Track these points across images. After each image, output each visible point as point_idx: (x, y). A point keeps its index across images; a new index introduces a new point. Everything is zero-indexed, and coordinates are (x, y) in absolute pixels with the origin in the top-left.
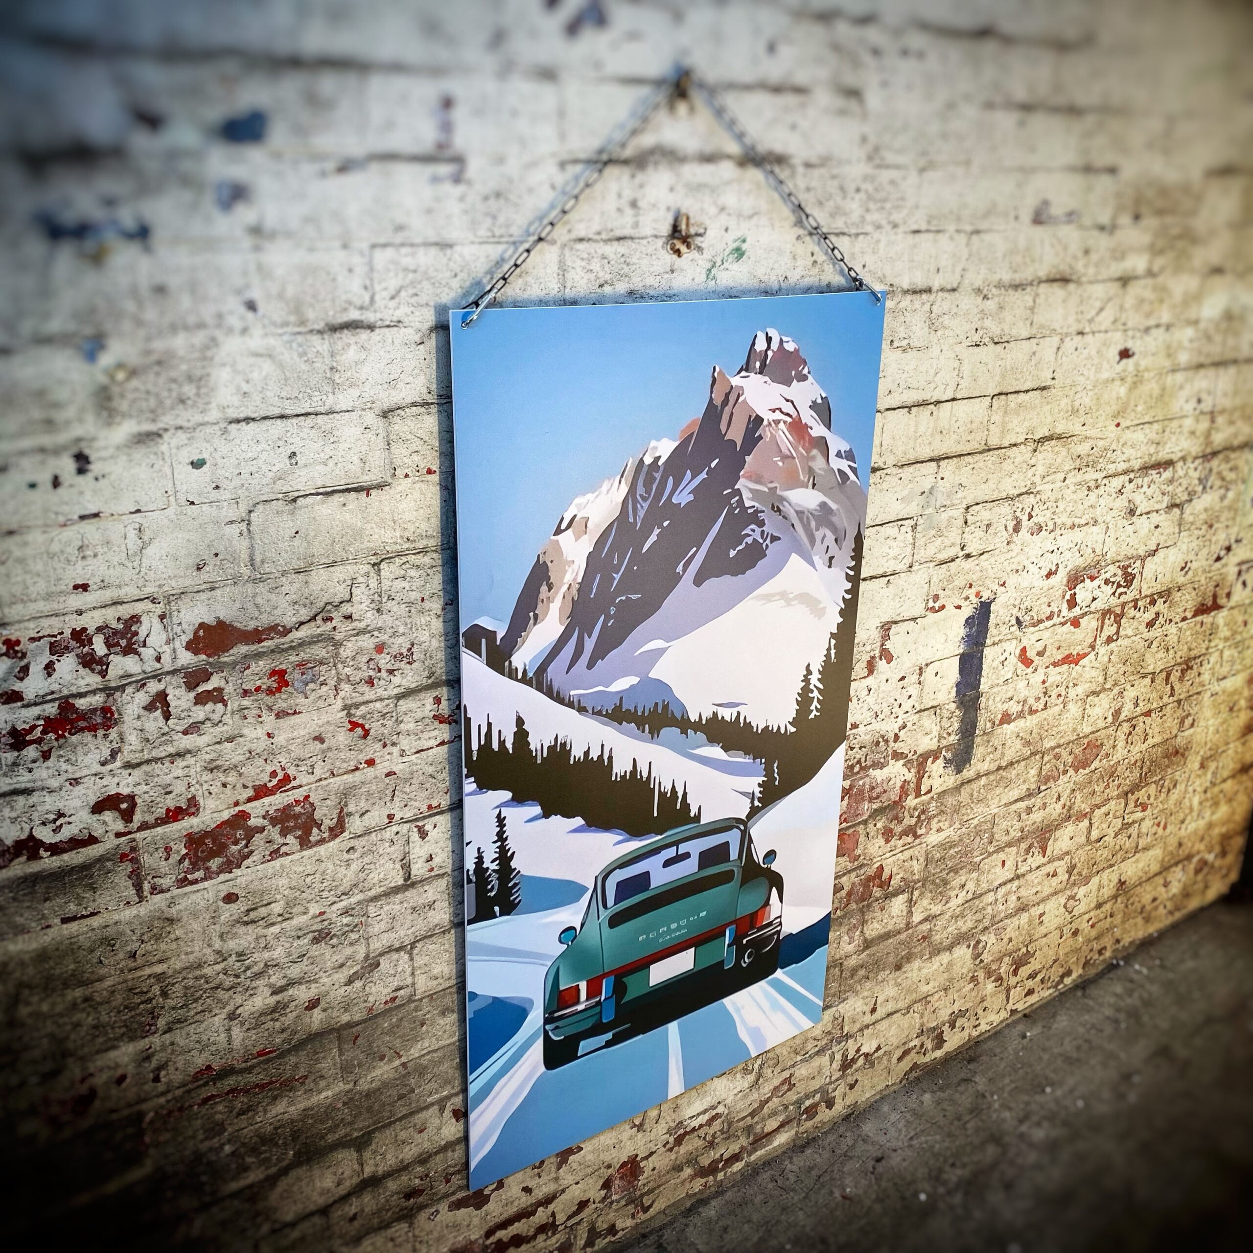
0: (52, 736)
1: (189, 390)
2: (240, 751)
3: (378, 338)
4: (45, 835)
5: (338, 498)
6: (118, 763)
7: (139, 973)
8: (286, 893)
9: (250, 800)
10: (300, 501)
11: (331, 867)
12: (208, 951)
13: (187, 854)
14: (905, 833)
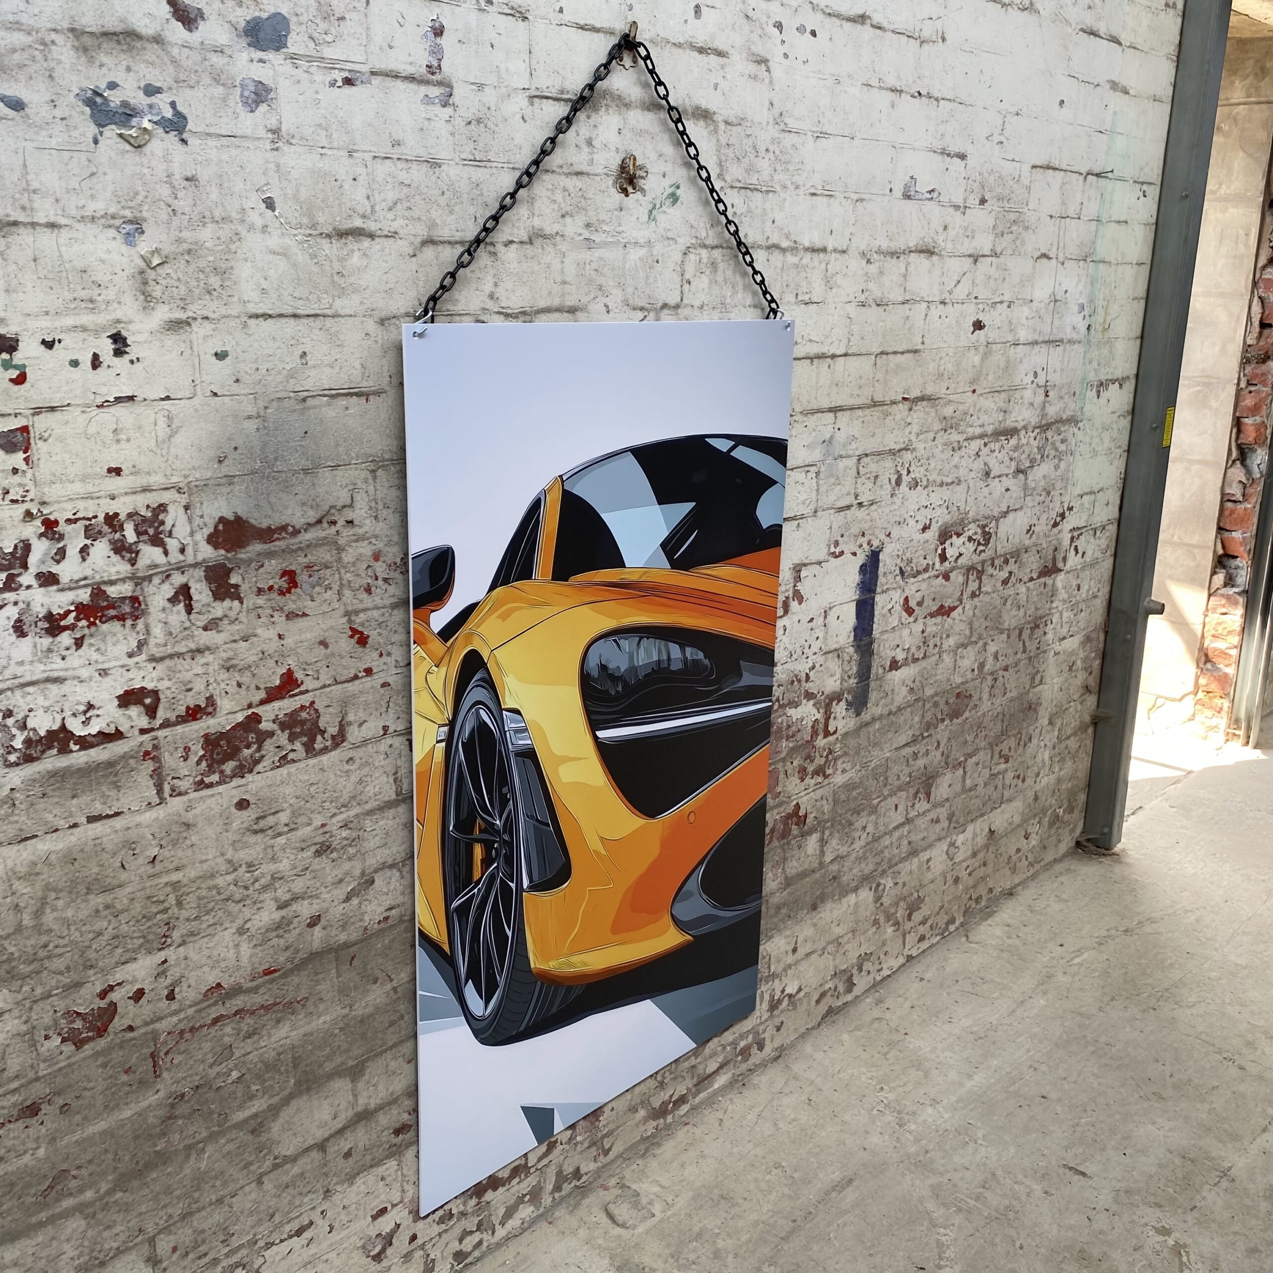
0: (84, 623)
1: (215, 282)
2: (254, 651)
3: (378, 247)
4: (76, 727)
5: (342, 402)
6: (144, 657)
7: (157, 881)
8: (292, 801)
9: (262, 702)
10: (310, 402)
11: (332, 776)
12: (220, 860)
13: (204, 756)
14: (816, 772)
